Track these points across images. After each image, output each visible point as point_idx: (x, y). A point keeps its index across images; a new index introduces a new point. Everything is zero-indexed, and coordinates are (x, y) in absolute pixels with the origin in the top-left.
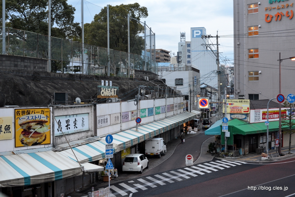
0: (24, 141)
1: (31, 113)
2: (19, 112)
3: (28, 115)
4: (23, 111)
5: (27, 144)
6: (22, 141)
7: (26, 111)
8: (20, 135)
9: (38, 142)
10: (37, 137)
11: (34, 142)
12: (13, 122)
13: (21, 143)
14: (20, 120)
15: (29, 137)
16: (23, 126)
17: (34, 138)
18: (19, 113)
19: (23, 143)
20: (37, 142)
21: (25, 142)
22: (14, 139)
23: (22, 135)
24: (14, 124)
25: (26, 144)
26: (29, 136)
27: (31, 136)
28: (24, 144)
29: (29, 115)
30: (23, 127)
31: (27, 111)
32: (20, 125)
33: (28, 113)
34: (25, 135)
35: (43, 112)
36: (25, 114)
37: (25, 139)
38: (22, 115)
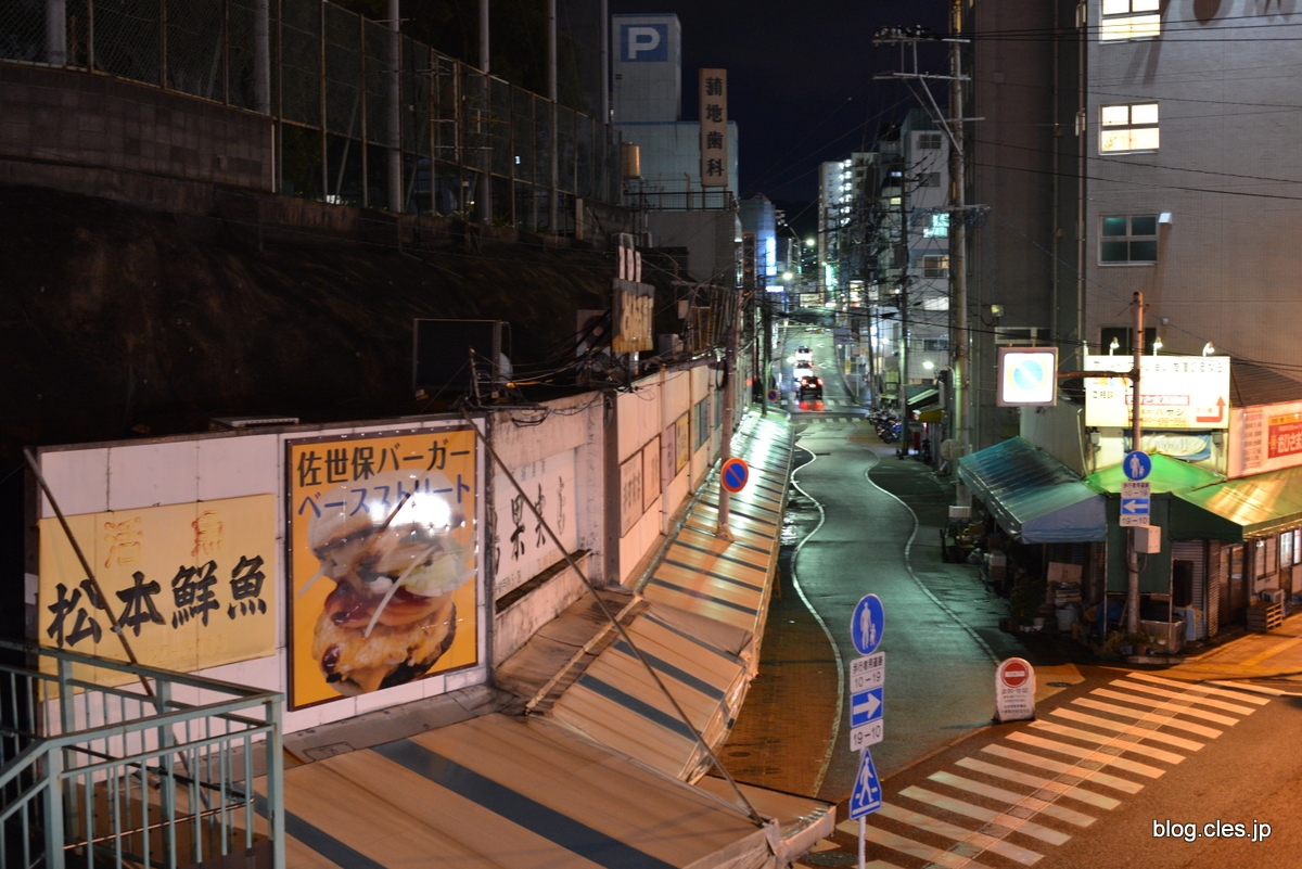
0: (342, 658)
1: (375, 468)
2: (315, 464)
3: (361, 483)
4: (337, 451)
5: (357, 678)
6: (329, 664)
7: (350, 455)
8: (320, 619)
9: (411, 663)
10: (410, 628)
11: (395, 662)
12: (276, 534)
13: (322, 676)
14: (318, 513)
15: (368, 632)
16: (335, 556)
17: (393, 635)
18: (314, 471)
19: (333, 677)
20: (408, 660)
21: (343, 668)
22: (284, 651)
23: (327, 622)
24: (282, 546)
25: (350, 681)
26: (366, 627)
27: (378, 625)
28: (341, 682)
29: (366, 478)
30: (335, 564)
31: (356, 449)
32: (320, 552)
33: (360, 468)
34: (346, 620)
35: (439, 452)
36: (344, 472)
37: (343, 648)
38: (330, 481)
